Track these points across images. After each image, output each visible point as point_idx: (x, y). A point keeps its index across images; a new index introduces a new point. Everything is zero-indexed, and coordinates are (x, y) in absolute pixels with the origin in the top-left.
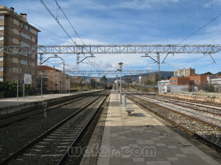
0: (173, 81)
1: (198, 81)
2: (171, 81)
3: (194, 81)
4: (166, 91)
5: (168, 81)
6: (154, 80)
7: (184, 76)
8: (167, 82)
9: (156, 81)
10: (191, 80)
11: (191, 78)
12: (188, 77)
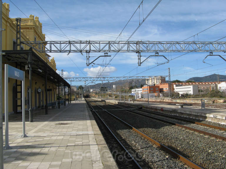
0: (145, 89)
1: (166, 89)
2: (143, 90)
3: (163, 88)
4: (140, 97)
5: (141, 89)
6: (128, 88)
7: (155, 84)
8: (140, 91)
9: (129, 89)
10: (160, 88)
11: (160, 86)
12: (158, 86)
